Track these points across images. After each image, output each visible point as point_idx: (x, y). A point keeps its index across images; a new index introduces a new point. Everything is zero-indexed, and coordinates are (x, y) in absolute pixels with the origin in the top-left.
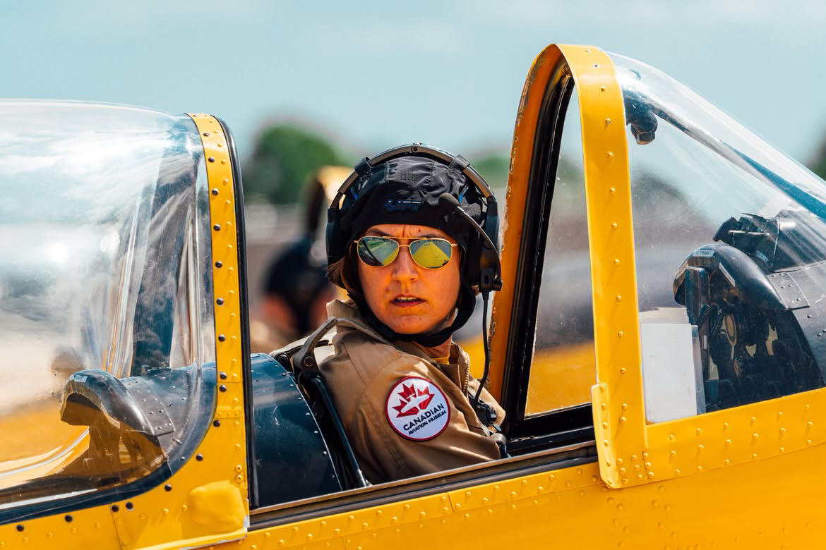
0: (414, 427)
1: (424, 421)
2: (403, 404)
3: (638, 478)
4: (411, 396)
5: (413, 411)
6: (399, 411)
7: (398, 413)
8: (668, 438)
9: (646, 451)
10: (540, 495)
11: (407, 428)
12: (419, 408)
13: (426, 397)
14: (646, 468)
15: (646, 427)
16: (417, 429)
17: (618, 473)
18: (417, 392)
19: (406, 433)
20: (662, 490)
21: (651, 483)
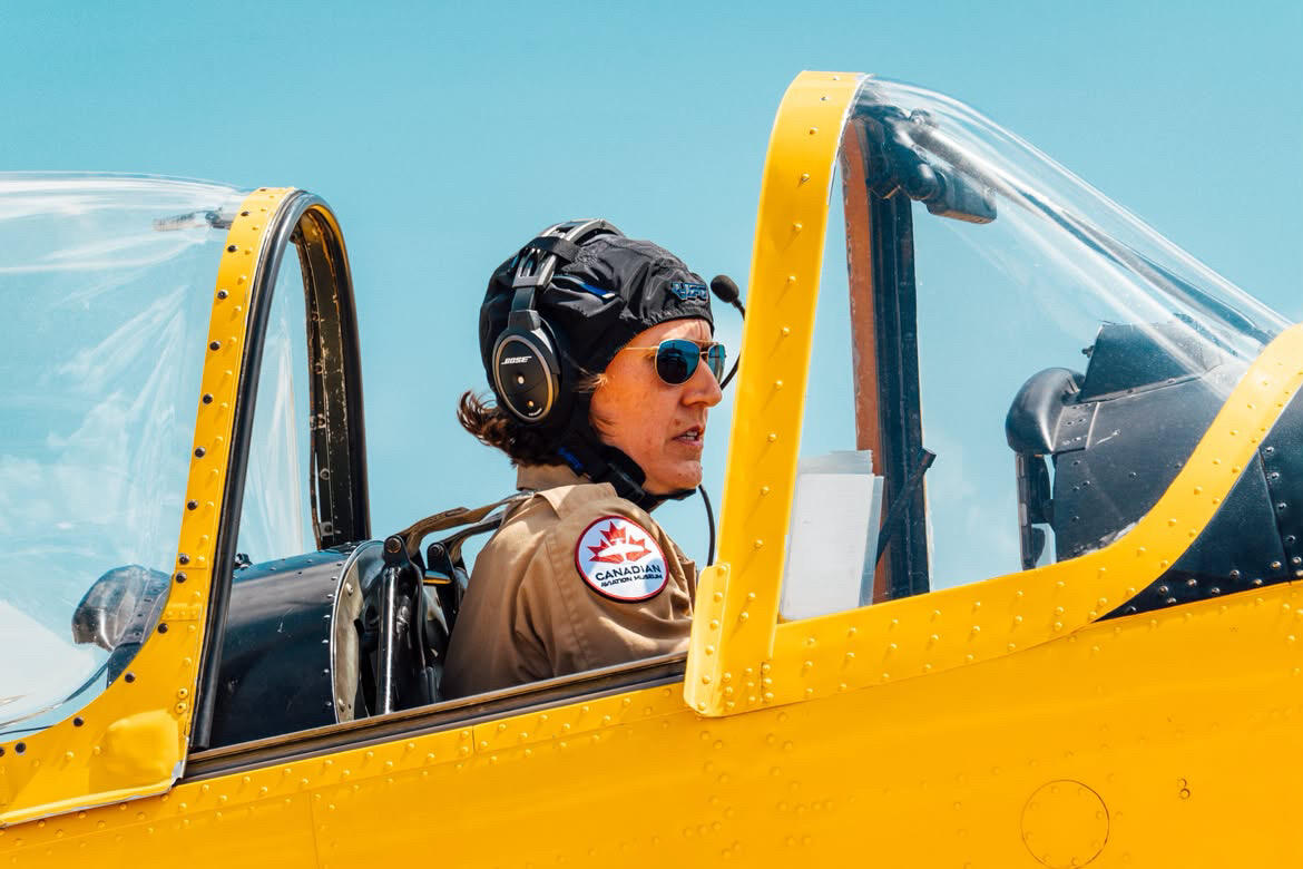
0: (610, 579)
1: (628, 576)
2: (604, 545)
3: (748, 701)
4: (618, 540)
5: (615, 559)
6: (596, 553)
7: (594, 555)
8: (806, 642)
9: (768, 661)
10: (605, 726)
11: (600, 577)
12: (625, 558)
13: (639, 549)
14: (763, 688)
15: (775, 627)
16: (614, 582)
17: (720, 694)
18: (628, 539)
19: (598, 584)
20: (783, 719)
21: (768, 708)
